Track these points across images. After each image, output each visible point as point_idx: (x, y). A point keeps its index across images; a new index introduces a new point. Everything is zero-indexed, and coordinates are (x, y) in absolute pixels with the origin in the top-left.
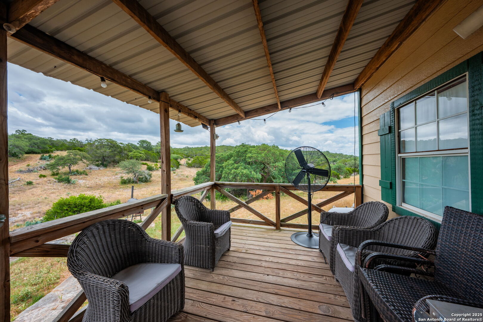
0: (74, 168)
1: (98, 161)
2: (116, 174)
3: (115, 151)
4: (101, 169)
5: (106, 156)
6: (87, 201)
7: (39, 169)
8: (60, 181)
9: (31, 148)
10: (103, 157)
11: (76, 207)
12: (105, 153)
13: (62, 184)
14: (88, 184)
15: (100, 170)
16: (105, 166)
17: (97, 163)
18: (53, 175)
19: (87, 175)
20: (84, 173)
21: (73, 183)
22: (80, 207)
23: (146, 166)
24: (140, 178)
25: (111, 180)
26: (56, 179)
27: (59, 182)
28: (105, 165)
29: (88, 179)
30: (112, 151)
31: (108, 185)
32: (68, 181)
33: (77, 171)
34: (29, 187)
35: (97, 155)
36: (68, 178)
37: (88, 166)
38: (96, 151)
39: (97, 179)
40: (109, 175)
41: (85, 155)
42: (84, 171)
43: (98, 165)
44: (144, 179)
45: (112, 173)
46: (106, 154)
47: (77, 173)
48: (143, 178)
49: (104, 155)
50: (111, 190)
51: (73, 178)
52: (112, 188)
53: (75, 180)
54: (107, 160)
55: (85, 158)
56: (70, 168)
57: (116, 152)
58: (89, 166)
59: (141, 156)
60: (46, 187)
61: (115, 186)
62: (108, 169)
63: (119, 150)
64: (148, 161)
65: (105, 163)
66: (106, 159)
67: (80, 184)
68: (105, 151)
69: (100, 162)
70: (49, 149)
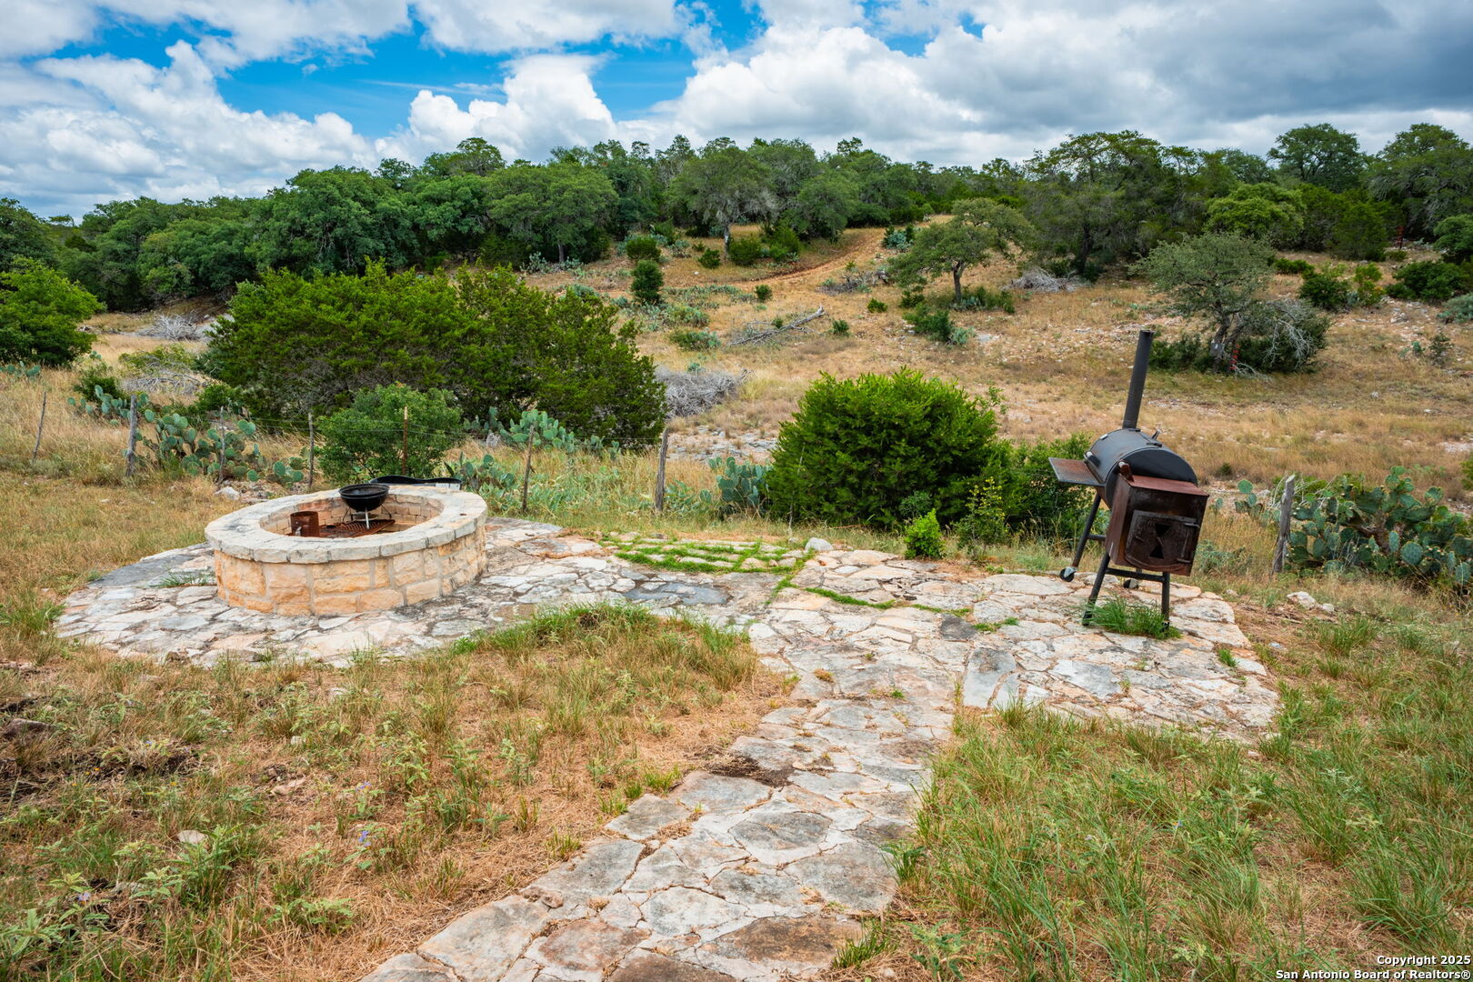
0: (973, 278)
1: (1061, 251)
2: (1130, 316)
3: (1141, 195)
4: (1070, 288)
5: (1097, 227)
6: (916, 409)
7: (874, 279)
8: (922, 328)
9: (866, 206)
10: (1087, 227)
11: (868, 431)
12: (1094, 208)
13: (923, 341)
14: (1008, 353)
15: (1067, 293)
16: (1090, 275)
17: (1059, 260)
18: (907, 304)
19: (1010, 311)
20: (1000, 304)
21: (959, 344)
22: (884, 434)
23: (1298, 281)
24: (1247, 345)
25: (1102, 343)
26: (909, 319)
27: (917, 333)
28: (1092, 268)
29: (1011, 329)
30: (1127, 199)
31: (1084, 366)
32: (942, 332)
33: (980, 293)
34: (840, 342)
35: (1059, 219)
36: (944, 320)
37: (1021, 275)
38: (1057, 201)
39: (1046, 335)
40: (1096, 319)
41: (1013, 222)
42: (1004, 294)
43: (1058, 272)
44: (1270, 351)
45: (1114, 312)
46: (1099, 214)
47: (980, 301)
48: (1265, 345)
49: (1091, 220)
50: (1093, 387)
51: (960, 322)
52: (1100, 381)
53: (967, 329)
54: (1100, 248)
55: (1012, 231)
56: (957, 278)
57: (1144, 203)
58: (1027, 274)
59: (1275, 216)
60: (879, 349)
61: (1113, 373)
62: (1100, 290)
63: (1160, 189)
64: (1318, 249)
65: (1091, 260)
66: (1096, 236)
67: (981, 350)
68: (1096, 200)
69: (1072, 257)
70: (912, 206)
